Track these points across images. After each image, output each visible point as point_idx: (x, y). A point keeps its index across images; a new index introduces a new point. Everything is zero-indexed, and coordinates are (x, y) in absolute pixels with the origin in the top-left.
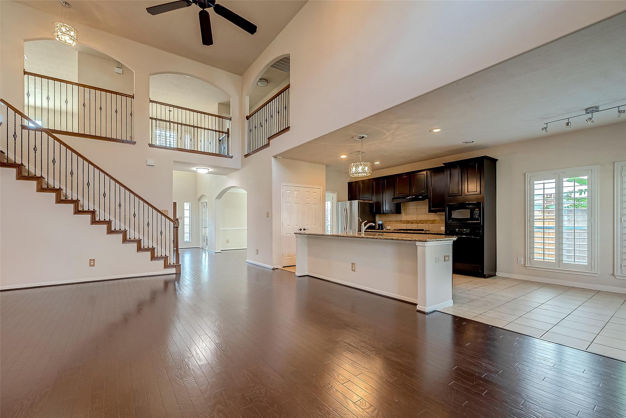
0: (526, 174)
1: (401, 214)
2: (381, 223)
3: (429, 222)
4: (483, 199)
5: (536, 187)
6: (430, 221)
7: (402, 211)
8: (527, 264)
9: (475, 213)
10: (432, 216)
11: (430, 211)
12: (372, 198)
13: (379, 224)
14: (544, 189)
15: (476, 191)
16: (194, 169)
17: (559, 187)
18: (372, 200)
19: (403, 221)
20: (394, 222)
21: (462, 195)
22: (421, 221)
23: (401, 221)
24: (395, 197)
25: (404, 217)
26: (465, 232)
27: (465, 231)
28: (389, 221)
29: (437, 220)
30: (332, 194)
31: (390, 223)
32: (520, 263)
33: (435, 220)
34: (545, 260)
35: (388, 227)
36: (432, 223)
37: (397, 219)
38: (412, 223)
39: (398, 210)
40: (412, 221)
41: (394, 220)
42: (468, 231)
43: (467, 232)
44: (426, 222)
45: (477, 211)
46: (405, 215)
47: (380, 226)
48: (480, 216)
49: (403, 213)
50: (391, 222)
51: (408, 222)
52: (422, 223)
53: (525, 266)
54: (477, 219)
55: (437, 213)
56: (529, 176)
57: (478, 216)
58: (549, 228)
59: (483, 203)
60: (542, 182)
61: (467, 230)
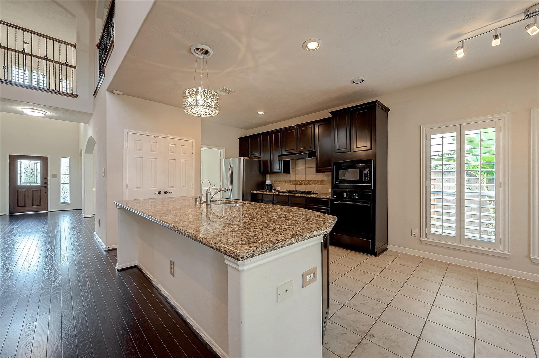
0: (421, 126)
1: (290, 173)
2: (269, 184)
3: (318, 184)
4: (374, 155)
5: (433, 142)
6: (318, 181)
7: (291, 170)
8: (423, 237)
9: (364, 174)
10: (320, 177)
11: (317, 171)
12: (261, 156)
13: (267, 185)
14: (443, 144)
15: (366, 146)
16: (19, 108)
17: (460, 141)
18: (261, 157)
19: (292, 182)
20: (283, 182)
21: (350, 152)
22: (309, 182)
23: (290, 181)
24: (283, 154)
25: (293, 177)
26: (354, 197)
27: (354, 195)
28: (279, 182)
29: (325, 181)
30: (220, 150)
31: (279, 184)
32: (414, 236)
33: (324, 181)
34: (444, 234)
35: (278, 188)
36: (320, 184)
37: (286, 179)
38: (301, 184)
39: (286, 169)
40: (301, 182)
41: (283, 180)
42: (357, 195)
43: (356, 197)
44: (314, 183)
45: (367, 172)
46: (294, 175)
47: (269, 187)
48: (370, 177)
49: (292, 173)
50: (280, 182)
51: (296, 183)
52: (310, 184)
53: (420, 240)
54: (368, 182)
55: (325, 173)
56: (424, 129)
57: (368, 177)
58: (448, 194)
59: (374, 161)
60: (441, 136)
61: (355, 195)
